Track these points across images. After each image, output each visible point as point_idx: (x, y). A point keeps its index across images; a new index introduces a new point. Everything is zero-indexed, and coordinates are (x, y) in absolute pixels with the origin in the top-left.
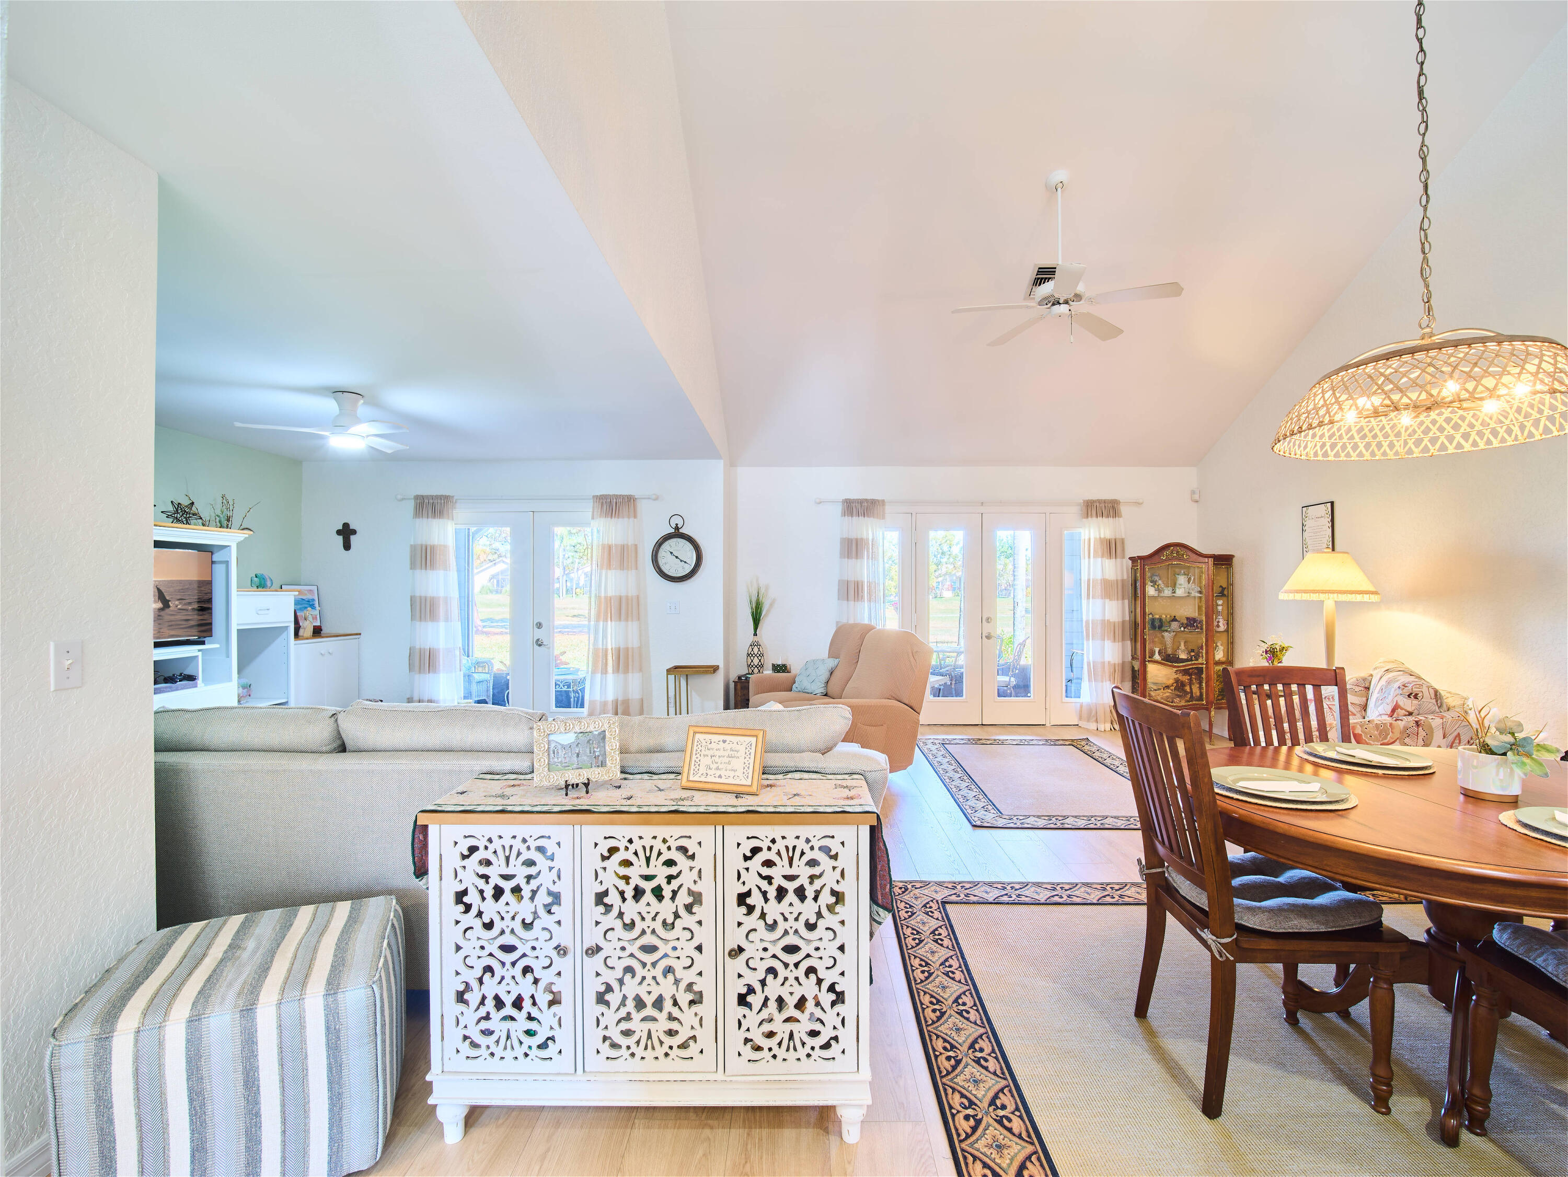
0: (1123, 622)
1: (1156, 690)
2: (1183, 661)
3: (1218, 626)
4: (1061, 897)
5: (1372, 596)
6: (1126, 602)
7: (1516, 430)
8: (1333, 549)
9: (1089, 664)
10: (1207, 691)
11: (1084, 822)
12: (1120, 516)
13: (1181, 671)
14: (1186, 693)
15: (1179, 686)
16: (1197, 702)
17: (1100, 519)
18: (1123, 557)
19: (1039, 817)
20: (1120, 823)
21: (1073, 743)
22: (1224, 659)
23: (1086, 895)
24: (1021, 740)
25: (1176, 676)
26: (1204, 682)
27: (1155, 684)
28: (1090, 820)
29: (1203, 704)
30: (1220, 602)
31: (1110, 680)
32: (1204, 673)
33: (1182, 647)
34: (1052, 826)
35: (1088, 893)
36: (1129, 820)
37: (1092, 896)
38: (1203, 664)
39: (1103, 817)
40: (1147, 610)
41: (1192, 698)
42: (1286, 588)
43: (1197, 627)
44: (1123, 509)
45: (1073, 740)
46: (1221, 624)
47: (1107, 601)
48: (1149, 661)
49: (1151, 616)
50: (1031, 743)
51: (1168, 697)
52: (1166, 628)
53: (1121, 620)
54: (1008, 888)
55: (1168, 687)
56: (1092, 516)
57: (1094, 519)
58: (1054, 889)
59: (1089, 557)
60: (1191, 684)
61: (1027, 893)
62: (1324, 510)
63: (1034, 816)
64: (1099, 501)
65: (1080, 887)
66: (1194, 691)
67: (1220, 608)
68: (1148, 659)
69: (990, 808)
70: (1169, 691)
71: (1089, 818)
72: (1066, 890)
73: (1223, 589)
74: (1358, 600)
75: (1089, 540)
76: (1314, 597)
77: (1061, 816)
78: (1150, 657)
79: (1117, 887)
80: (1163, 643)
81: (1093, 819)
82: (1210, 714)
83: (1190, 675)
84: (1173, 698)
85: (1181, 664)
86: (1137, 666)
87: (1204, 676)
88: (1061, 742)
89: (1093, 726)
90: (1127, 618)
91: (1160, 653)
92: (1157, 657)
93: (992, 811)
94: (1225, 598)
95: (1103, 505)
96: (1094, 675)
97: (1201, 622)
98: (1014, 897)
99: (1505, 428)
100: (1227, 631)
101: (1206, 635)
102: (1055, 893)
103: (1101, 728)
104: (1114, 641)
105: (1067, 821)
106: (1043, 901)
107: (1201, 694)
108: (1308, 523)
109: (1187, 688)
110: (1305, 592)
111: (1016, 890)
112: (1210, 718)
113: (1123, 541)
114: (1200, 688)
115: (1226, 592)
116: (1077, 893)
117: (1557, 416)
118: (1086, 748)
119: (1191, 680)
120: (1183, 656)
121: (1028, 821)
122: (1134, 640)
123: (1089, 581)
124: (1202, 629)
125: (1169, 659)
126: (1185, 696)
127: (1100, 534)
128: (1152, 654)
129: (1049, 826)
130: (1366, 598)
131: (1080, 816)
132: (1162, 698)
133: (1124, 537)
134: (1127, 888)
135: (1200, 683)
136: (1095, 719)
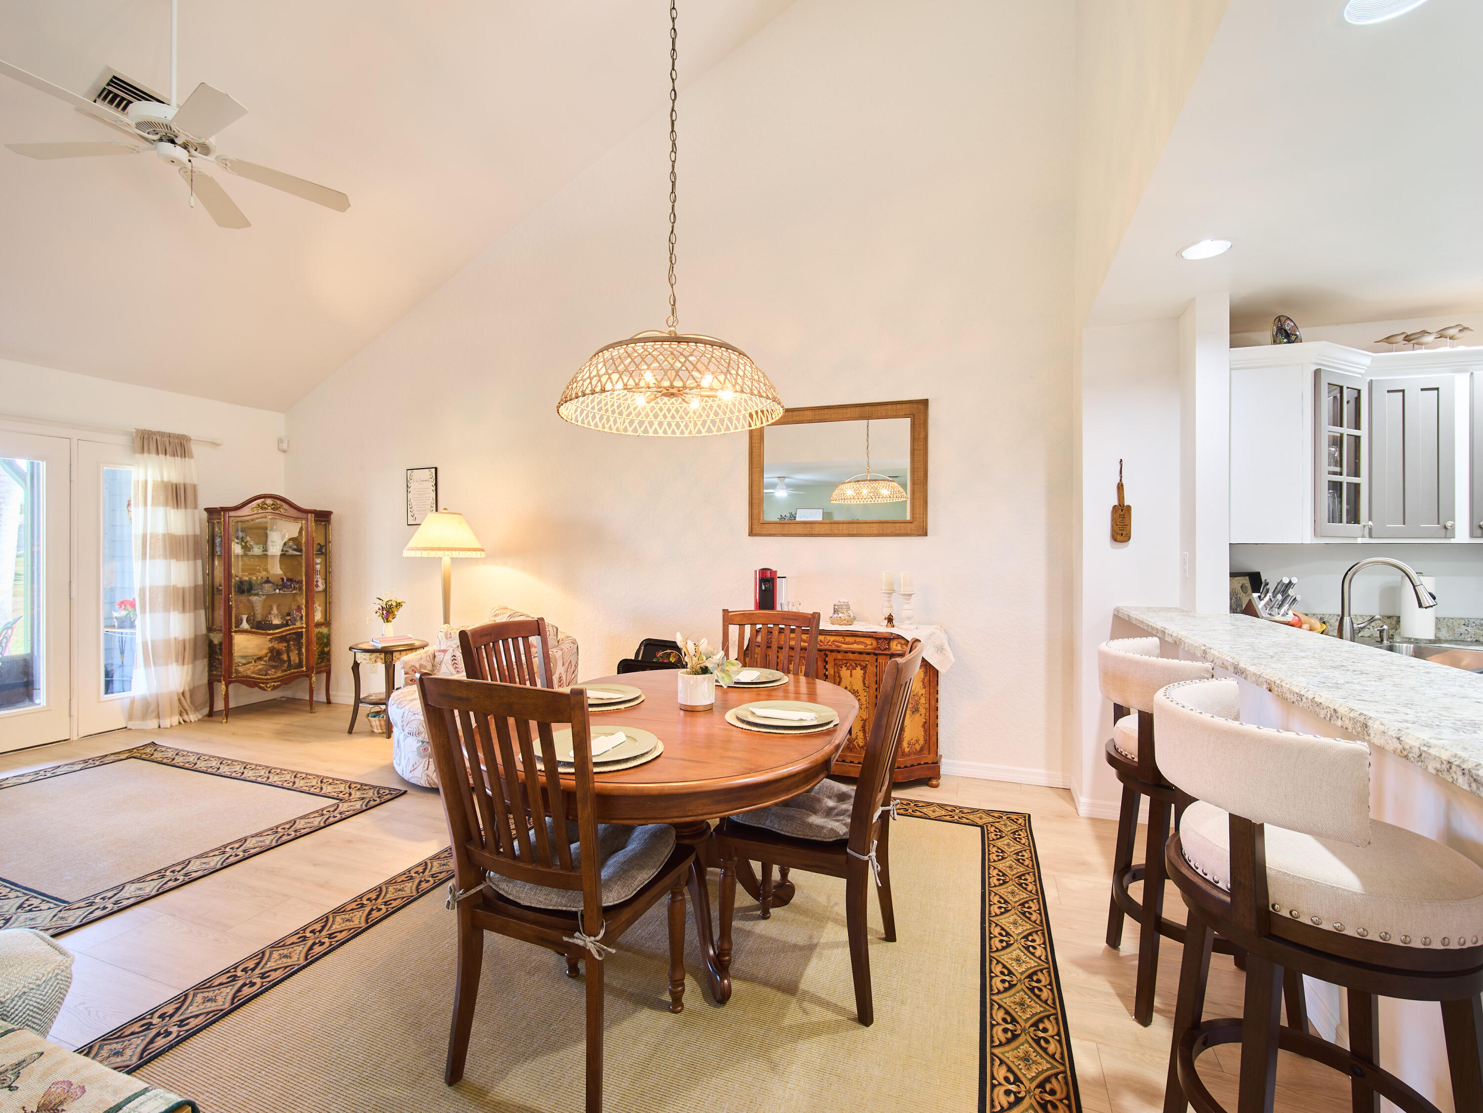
0: (196, 587)
1: (245, 664)
2: (277, 627)
3: (317, 586)
4: (253, 984)
5: (479, 553)
6: (199, 562)
7: (691, 426)
8: (437, 510)
9: (145, 645)
10: (307, 659)
11: (217, 858)
12: (191, 457)
13: (276, 639)
14: (283, 662)
15: (275, 655)
16: (295, 671)
17: (162, 456)
18: (196, 507)
19: (140, 880)
20: (268, 840)
21: (133, 754)
22: (322, 620)
23: (285, 960)
24: (36, 773)
25: (270, 645)
26: (304, 647)
27: (243, 657)
28: (224, 853)
29: (303, 671)
30: (318, 561)
31: (177, 661)
32: (304, 637)
33: (275, 611)
34: (172, 884)
35: (286, 956)
36: (277, 832)
37: (295, 957)
38: (302, 628)
39: (240, 840)
40: (233, 572)
41: (290, 667)
42: (410, 545)
43: (295, 588)
44: (195, 448)
45: (130, 751)
46: (320, 584)
47: (173, 562)
48: (235, 632)
49: (238, 579)
50: (58, 771)
51: (260, 670)
52: (256, 592)
53: (192, 585)
54: (155, 1020)
55: (260, 659)
56: (149, 452)
57: (154, 456)
58: (235, 978)
59: (146, 504)
60: (288, 650)
61: (194, 1009)
62: (428, 474)
63: (132, 882)
64: (162, 434)
65: (271, 954)
66: (292, 658)
67: (318, 567)
68: (234, 629)
69: (35, 902)
70: (262, 663)
71: (222, 850)
72: (253, 970)
73: (321, 547)
74: (474, 557)
75: (146, 482)
76: (432, 554)
77: (179, 864)
78: (236, 627)
79: (318, 927)
80: (252, 606)
81: (228, 849)
82: (310, 680)
83: (288, 641)
84: (266, 671)
85: (277, 631)
86: (217, 638)
87: (304, 640)
88: (112, 758)
89: (152, 724)
90: (200, 582)
91: (247, 621)
92: (245, 625)
93: (44, 906)
94: (323, 557)
95: (167, 440)
96: (153, 656)
97: (301, 582)
98: (175, 1029)
99: (684, 423)
100: (325, 590)
101: (306, 596)
102: (240, 983)
103: (166, 723)
104: (184, 610)
105: (190, 868)
106: (227, 1006)
107: (301, 661)
108: (413, 485)
109: (285, 657)
110: (432, 549)
111: (171, 1016)
112: (311, 684)
113: (195, 488)
114: (300, 654)
115: (323, 550)
116: (271, 964)
117: (718, 421)
118: (158, 756)
119: (288, 647)
120: (276, 622)
121: (125, 893)
122: (211, 609)
123: (144, 536)
124: (300, 589)
125: (260, 626)
126: (282, 665)
127: (162, 476)
128: (239, 622)
129: (167, 887)
130: (474, 555)
131: (207, 853)
132: (253, 673)
133: (196, 482)
134: (331, 920)
135: (300, 649)
136: (155, 714)
